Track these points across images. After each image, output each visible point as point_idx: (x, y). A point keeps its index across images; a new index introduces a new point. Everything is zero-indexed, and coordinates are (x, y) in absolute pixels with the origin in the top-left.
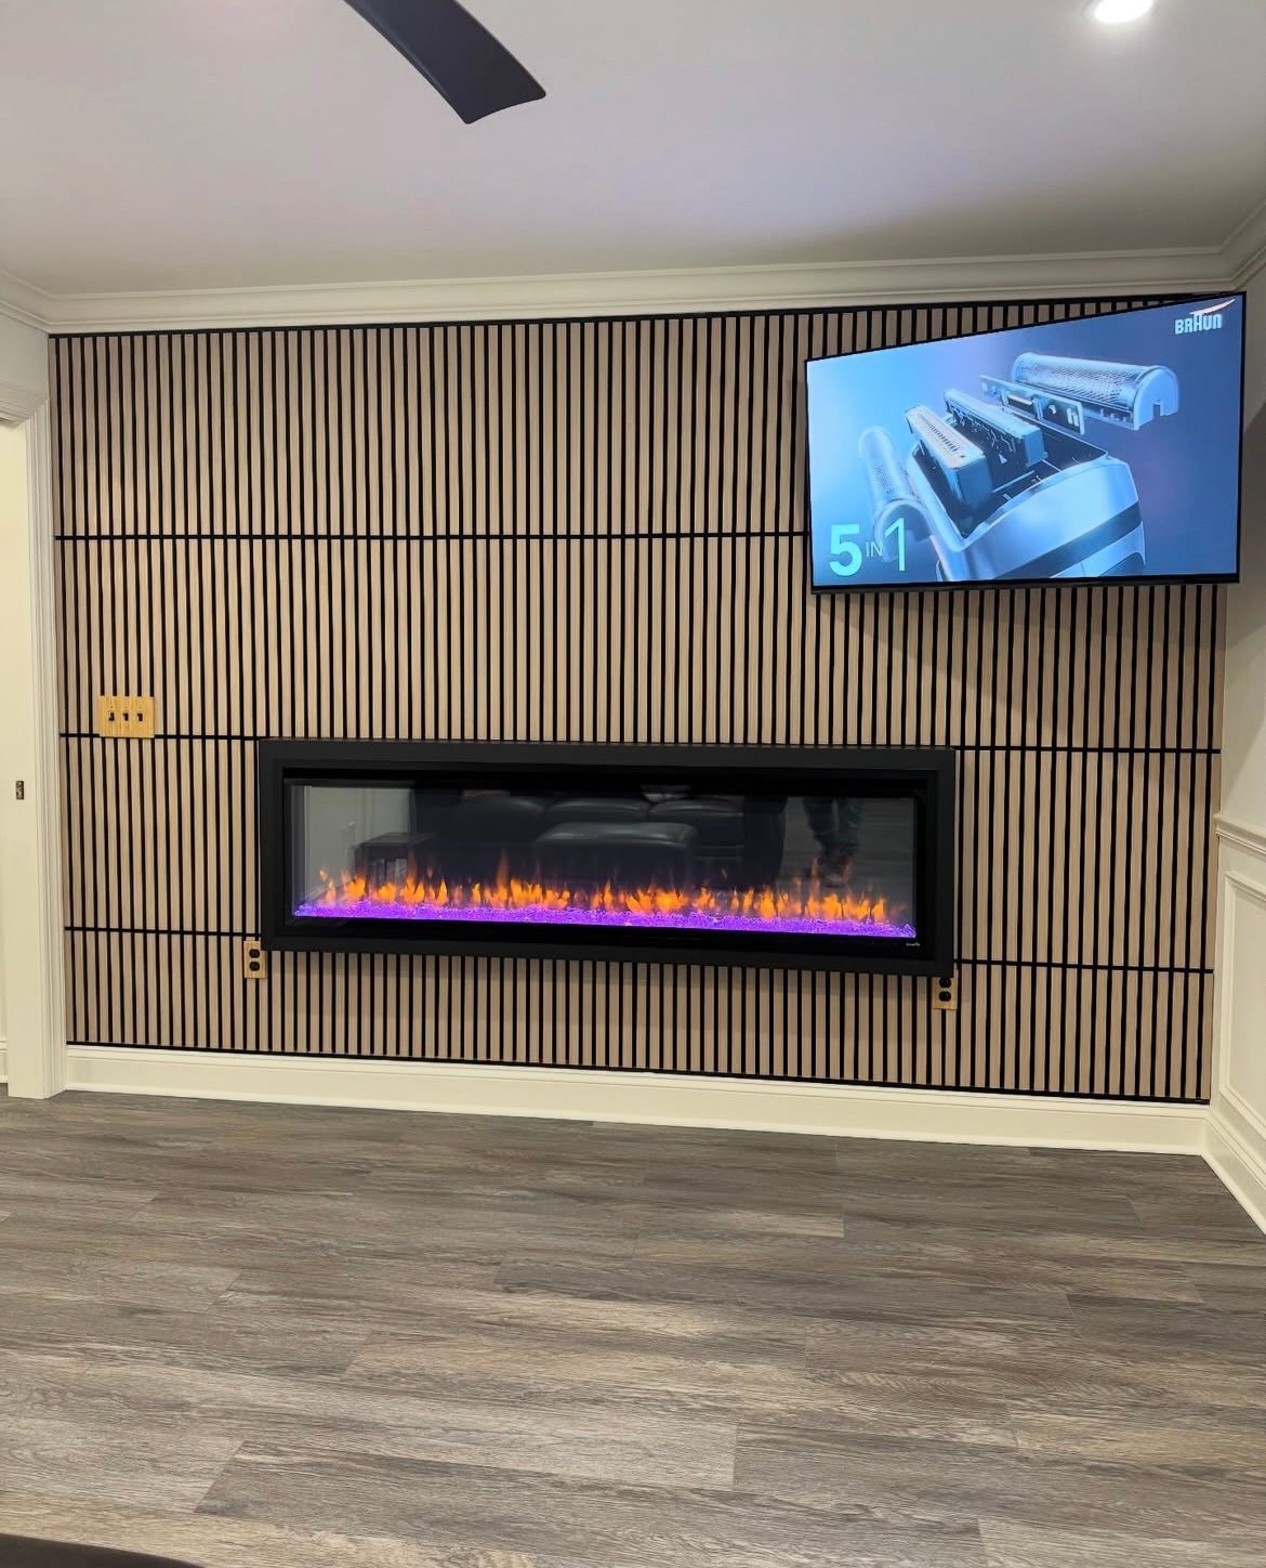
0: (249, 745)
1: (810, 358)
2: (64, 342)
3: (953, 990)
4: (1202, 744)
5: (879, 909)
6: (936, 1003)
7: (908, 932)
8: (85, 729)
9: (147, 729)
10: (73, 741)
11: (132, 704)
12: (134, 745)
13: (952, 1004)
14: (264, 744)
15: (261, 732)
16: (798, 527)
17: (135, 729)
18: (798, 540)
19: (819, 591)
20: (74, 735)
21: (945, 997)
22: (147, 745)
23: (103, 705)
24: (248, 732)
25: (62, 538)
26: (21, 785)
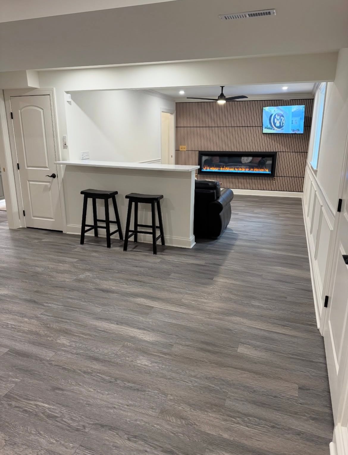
0: (198, 152)
1: (264, 107)
2: (177, 103)
3: (275, 180)
4: (306, 151)
5: (267, 170)
6: (273, 181)
7: (270, 172)
8: (178, 150)
9: (185, 150)
10: (177, 151)
11: (183, 147)
12: (184, 151)
13: (275, 181)
14: (199, 151)
15: (199, 150)
16: (261, 126)
17: (183, 150)
18: (261, 127)
19: (264, 133)
20: (177, 150)
21: (274, 180)
22: (185, 151)
23: (180, 147)
24: (198, 150)
25: (176, 127)
26: (172, 156)
